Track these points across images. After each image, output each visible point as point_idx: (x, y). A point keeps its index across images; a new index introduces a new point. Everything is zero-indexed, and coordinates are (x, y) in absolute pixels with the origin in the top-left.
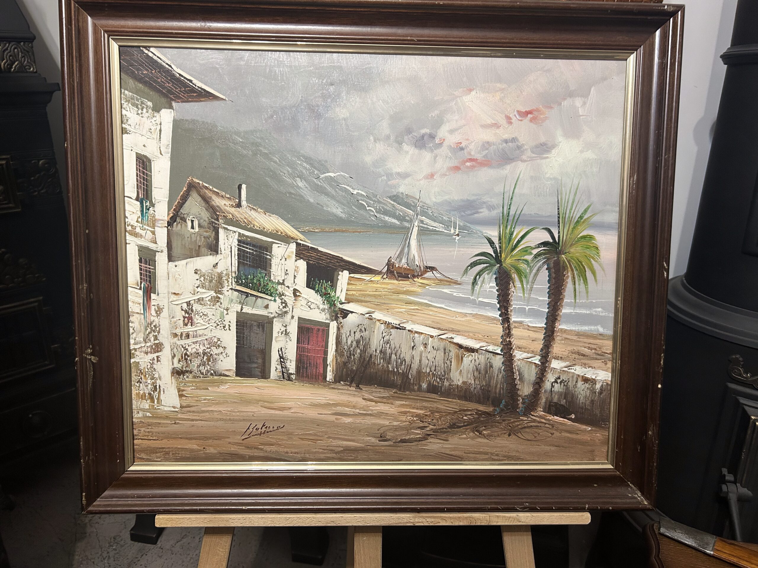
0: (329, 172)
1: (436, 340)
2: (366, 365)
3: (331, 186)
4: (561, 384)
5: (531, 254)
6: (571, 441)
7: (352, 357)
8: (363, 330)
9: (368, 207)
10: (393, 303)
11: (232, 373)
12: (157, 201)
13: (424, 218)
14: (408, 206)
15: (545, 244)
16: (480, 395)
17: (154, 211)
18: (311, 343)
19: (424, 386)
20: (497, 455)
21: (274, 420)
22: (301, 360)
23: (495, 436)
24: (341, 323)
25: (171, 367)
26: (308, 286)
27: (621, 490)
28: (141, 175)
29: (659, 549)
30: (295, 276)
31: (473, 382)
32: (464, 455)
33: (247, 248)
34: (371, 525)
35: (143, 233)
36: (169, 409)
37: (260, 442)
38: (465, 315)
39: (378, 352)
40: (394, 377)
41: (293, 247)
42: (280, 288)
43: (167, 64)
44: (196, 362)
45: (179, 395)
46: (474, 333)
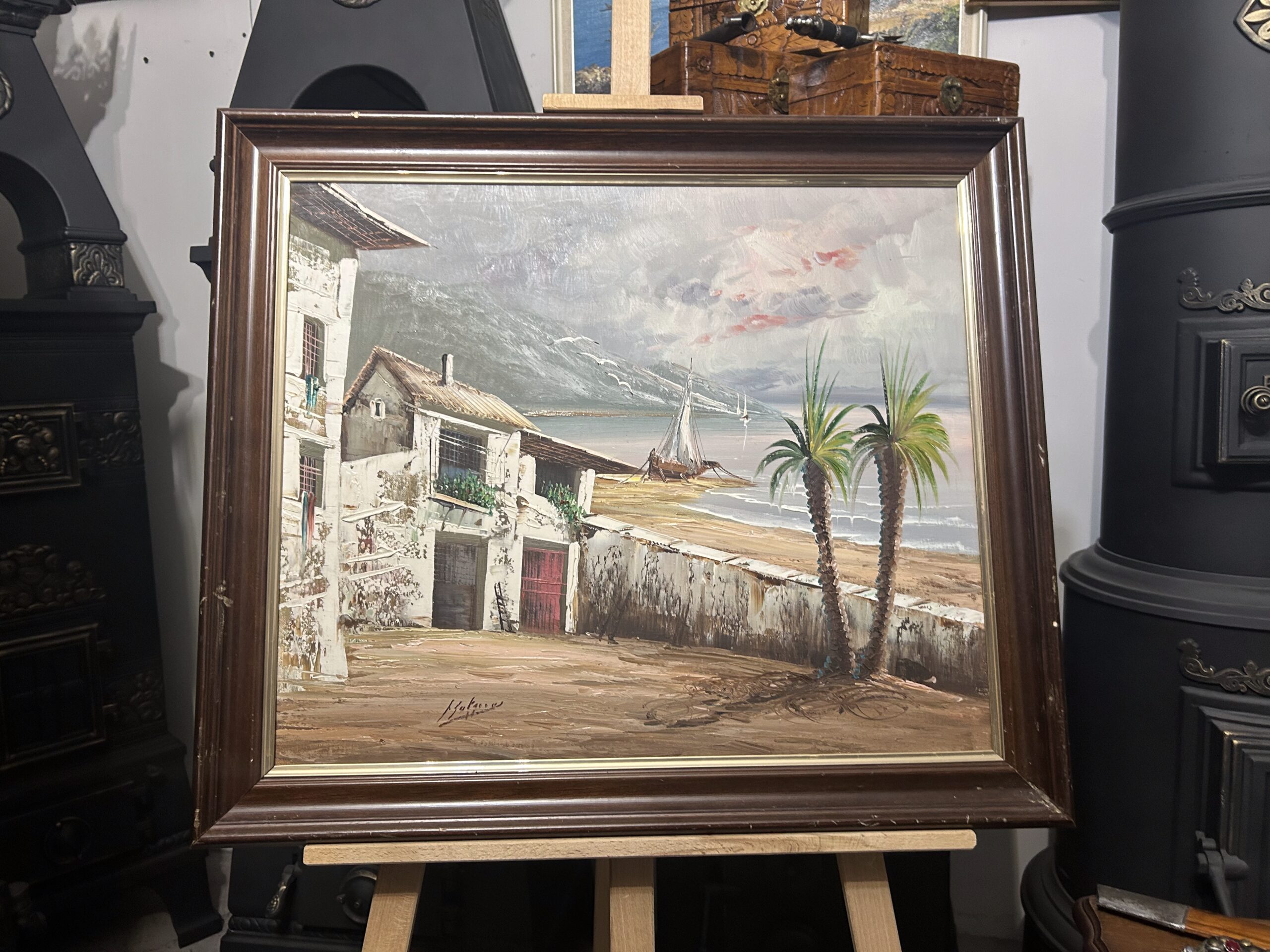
0: (567, 336)
1: (724, 567)
2: (623, 607)
3: (568, 353)
4: (911, 631)
5: (851, 441)
6: (934, 719)
7: (603, 595)
8: (618, 554)
9: (620, 381)
10: (658, 514)
11: (427, 623)
12: (330, 378)
13: (698, 394)
14: (675, 378)
15: (870, 427)
16: (793, 649)
17: (325, 392)
18: (542, 575)
19: (710, 637)
20: (825, 744)
21: (488, 694)
22: (527, 601)
23: (819, 714)
24: (585, 544)
25: (338, 615)
26: (538, 492)
27: (1019, 794)
28: (310, 344)
29: (1100, 931)
30: (519, 478)
31: (781, 630)
32: (775, 744)
33: (452, 440)
34: (637, 855)
35: (308, 422)
36: (332, 679)
37: (465, 729)
38: (763, 530)
39: (640, 586)
40: (664, 624)
41: (517, 437)
42: (498, 496)
43: (352, 203)
44: (375, 606)
45: (348, 657)
46: (778, 556)
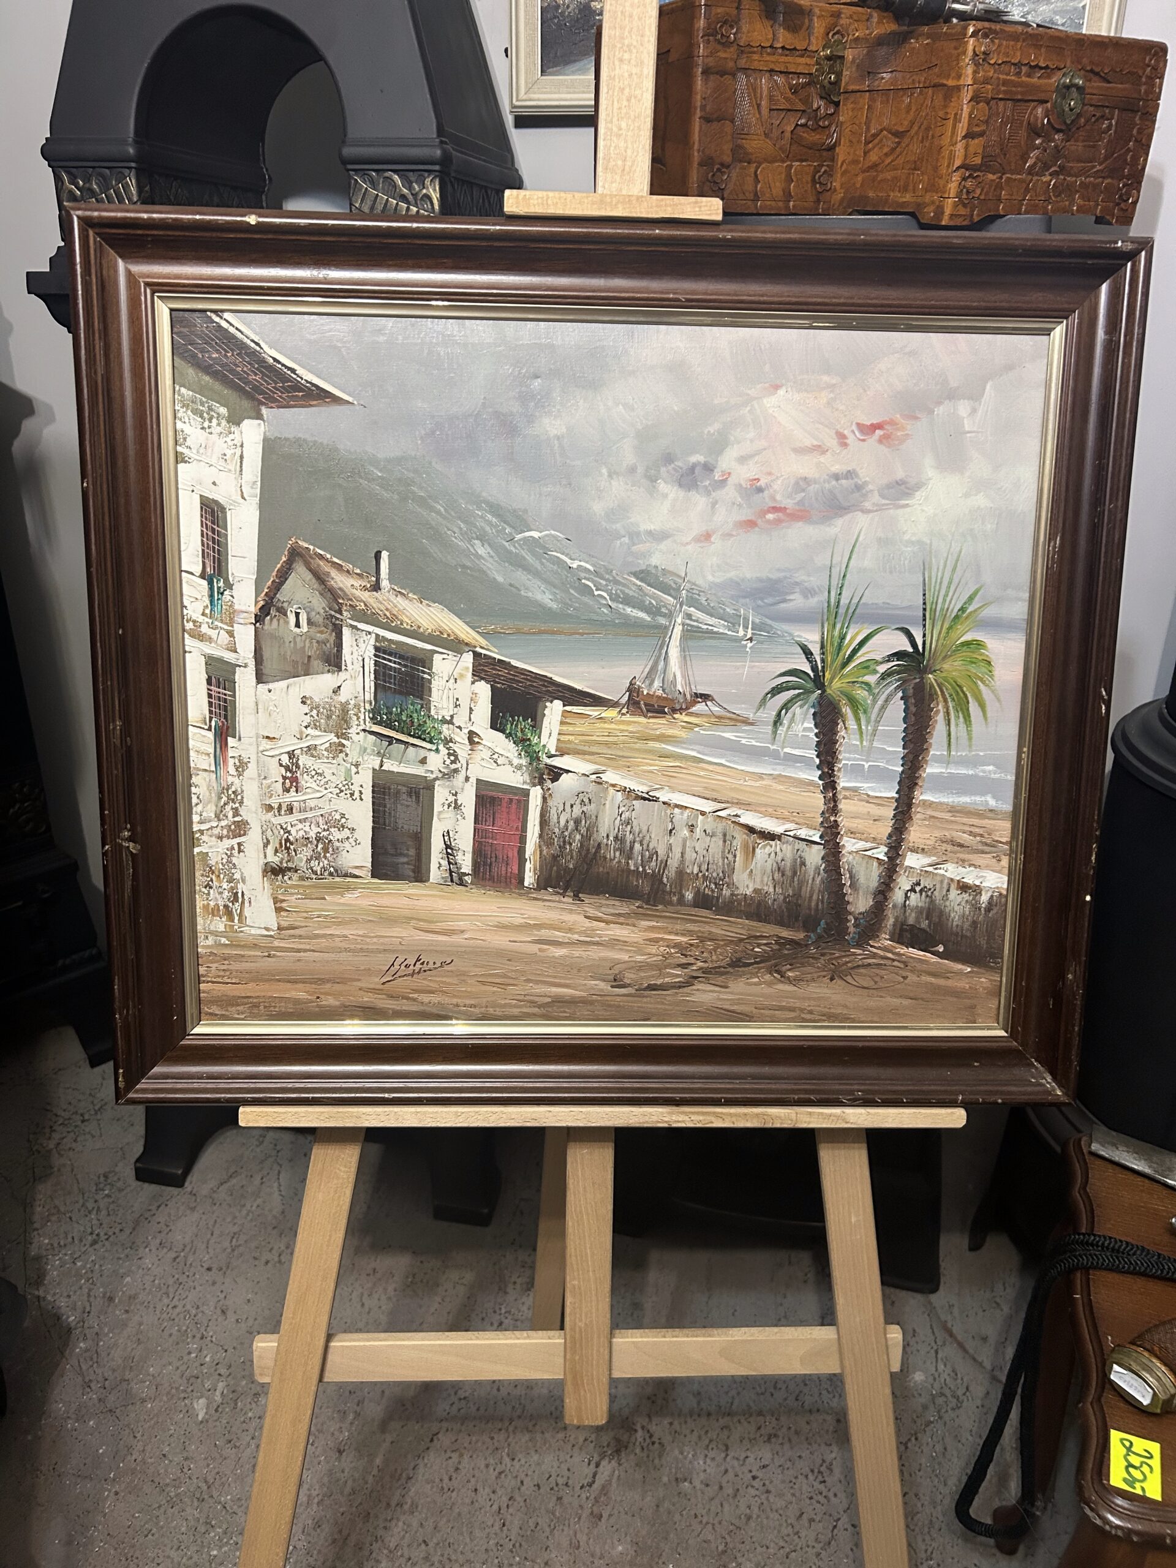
0: (531, 530)
1: (710, 819)
2: (591, 861)
3: (534, 554)
4: (921, 895)
5: (875, 672)
6: (936, 989)
7: (568, 847)
8: (587, 801)
9: (596, 590)
10: (638, 755)
11: (366, 873)
12: (237, 579)
13: (692, 609)
14: (665, 589)
15: (900, 655)
16: (783, 911)
17: (232, 597)
18: (498, 822)
19: (689, 896)
20: (810, 1013)
21: (436, 951)
22: (480, 851)
23: (807, 981)
24: (549, 789)
25: (262, 861)
26: (493, 726)
27: (1019, 1072)
28: (210, 533)
29: (1088, 1177)
30: (471, 709)
31: (771, 890)
32: (755, 1011)
33: (390, 661)
35: (213, 633)
36: (259, 932)
37: (411, 988)
38: (761, 776)
39: (611, 838)
40: (637, 881)
41: (468, 659)
42: (446, 730)
43: (253, 341)
44: (305, 853)
45: (276, 908)
46: (775, 807)
